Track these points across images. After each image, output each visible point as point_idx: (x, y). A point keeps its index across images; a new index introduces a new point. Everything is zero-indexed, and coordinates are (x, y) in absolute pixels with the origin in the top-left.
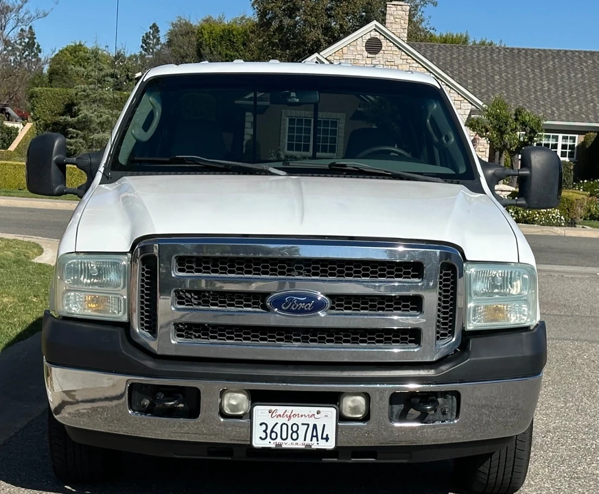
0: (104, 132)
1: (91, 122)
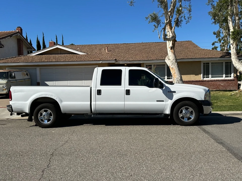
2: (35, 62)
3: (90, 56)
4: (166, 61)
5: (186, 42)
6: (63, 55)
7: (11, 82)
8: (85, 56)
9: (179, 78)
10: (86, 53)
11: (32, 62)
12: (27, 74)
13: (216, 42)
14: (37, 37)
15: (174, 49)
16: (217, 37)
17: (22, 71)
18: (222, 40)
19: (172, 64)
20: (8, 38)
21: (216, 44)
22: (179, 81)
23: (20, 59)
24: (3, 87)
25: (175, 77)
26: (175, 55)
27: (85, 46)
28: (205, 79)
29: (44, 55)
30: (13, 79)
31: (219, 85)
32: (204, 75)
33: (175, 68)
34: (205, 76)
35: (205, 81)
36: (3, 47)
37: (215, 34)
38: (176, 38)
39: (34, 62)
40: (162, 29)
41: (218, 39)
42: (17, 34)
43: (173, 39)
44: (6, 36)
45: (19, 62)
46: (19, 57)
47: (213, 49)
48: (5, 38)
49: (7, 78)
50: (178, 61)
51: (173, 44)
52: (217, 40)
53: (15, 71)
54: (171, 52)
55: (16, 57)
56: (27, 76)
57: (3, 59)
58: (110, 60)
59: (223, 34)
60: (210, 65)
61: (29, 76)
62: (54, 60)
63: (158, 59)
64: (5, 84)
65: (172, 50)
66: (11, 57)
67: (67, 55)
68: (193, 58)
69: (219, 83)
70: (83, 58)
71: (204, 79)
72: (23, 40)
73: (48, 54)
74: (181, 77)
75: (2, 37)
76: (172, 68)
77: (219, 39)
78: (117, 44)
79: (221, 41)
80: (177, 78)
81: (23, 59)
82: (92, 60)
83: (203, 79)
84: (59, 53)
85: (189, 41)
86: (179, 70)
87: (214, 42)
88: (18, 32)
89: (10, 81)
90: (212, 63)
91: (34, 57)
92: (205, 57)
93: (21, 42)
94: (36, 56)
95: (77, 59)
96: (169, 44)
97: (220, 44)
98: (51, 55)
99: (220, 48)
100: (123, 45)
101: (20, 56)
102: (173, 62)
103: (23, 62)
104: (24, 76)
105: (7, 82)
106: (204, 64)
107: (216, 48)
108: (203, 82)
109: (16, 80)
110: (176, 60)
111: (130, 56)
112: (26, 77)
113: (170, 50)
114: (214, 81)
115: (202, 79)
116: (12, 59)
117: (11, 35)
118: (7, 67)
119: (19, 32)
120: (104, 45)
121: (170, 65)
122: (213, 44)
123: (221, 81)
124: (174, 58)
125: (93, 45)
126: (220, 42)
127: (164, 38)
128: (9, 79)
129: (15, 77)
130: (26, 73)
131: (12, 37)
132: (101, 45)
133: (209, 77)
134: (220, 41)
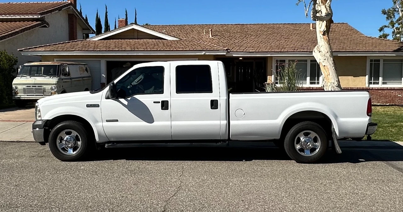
2: (99, 51)
3: (185, 42)
4: (314, 54)
5: (339, 24)
6: (142, 40)
7: (63, 82)
8: (177, 42)
9: (336, 83)
10: (179, 38)
11: (95, 51)
12: (86, 70)
13: (386, 27)
14: (97, 13)
15: (328, 34)
16: (387, 18)
17: (79, 64)
18: (397, 24)
19: (325, 59)
20: (55, 12)
21: (385, 29)
22: (336, 87)
23: (75, 46)
24: (52, 89)
25: (329, 81)
26: (329, 44)
27: (174, 26)
28: (372, 86)
29: (113, 39)
30: (66, 77)
31: (395, 96)
32: (370, 79)
33: (329, 67)
34: (372, 81)
35: (372, 89)
36: (48, 26)
37: (385, 14)
38: (332, 16)
39: (97, 51)
40: (311, 2)
41: (389, 21)
42: (68, 7)
43: (329, 18)
44: (52, 10)
45: (74, 51)
46: (74, 43)
47: (380, 37)
48: (51, 11)
49: (58, 75)
50: (335, 54)
51: (326, 26)
52: (387, 23)
53: (69, 64)
54: (323, 39)
55: (69, 42)
56: (86, 72)
57: (49, 45)
58: (219, 50)
59: (399, 13)
60: (380, 63)
61: (89, 72)
62: (128, 49)
63: (296, 51)
64: (56, 84)
65: (324, 37)
66: (62, 42)
67: (148, 40)
68: (355, 51)
69: (394, 93)
70: (173, 45)
71: (370, 85)
72: (76, 16)
73: (118, 39)
74: (339, 81)
75: (47, 10)
76: (324, 66)
77: (392, 21)
78: (225, 25)
79: (395, 25)
80: (332, 83)
81: (80, 45)
82: (188, 49)
84: (135, 38)
85: (343, 23)
86: (336, 70)
87: (382, 27)
88: (70, 3)
89: (62, 79)
90: (384, 60)
91: (97, 44)
92: (373, 50)
93: (74, 19)
94: (100, 41)
95: (164, 48)
96: (321, 26)
97: (392, 30)
98: (123, 40)
99: (393, 36)
100: (235, 27)
101: (76, 40)
102: (327, 57)
103: (80, 51)
104: (82, 72)
105: (58, 81)
106: (371, 61)
107: (385, 36)
109: (71, 79)
110: (332, 52)
111: (249, 45)
112: (86, 74)
113: (322, 36)
114: (387, 89)
115: (367, 85)
116: (64, 45)
117: (60, 8)
118: (55, 58)
119: (72, 3)
120: (205, 26)
121: (321, 61)
122: (381, 30)
123: (398, 90)
124: (328, 49)
125: (188, 25)
126: (393, 26)
127: (314, 16)
128: (60, 77)
129: (69, 74)
130: (85, 68)
131: (61, 11)
132: (200, 25)
133: (378, 83)
134: (393, 24)
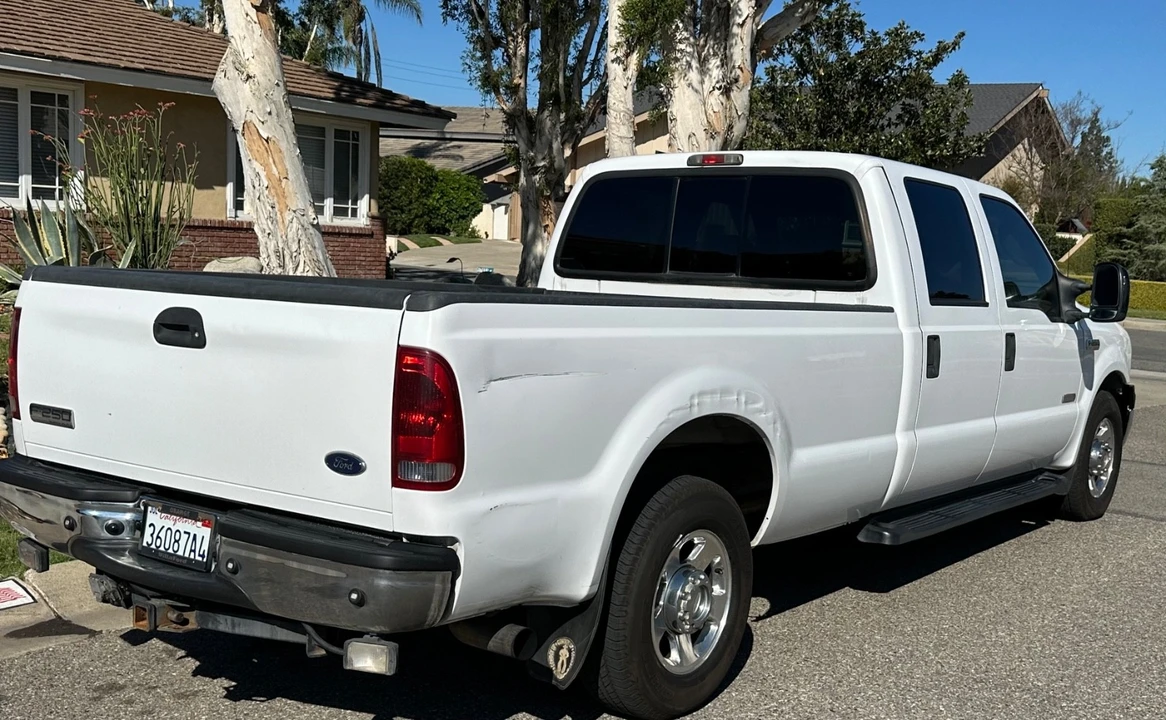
0: (1161, 243)
1: (1148, 232)
19: (270, 113)
22: (311, 228)
25: (288, 201)
28: (244, 216)
33: (283, 145)
54: (258, 28)
65: (263, 16)
71: (239, 212)
76: (266, 139)
80: (297, 214)
83: (236, 216)
102: (274, 103)
108: (236, 234)
113: (253, 13)
115: (230, 213)
121: (254, 118)
